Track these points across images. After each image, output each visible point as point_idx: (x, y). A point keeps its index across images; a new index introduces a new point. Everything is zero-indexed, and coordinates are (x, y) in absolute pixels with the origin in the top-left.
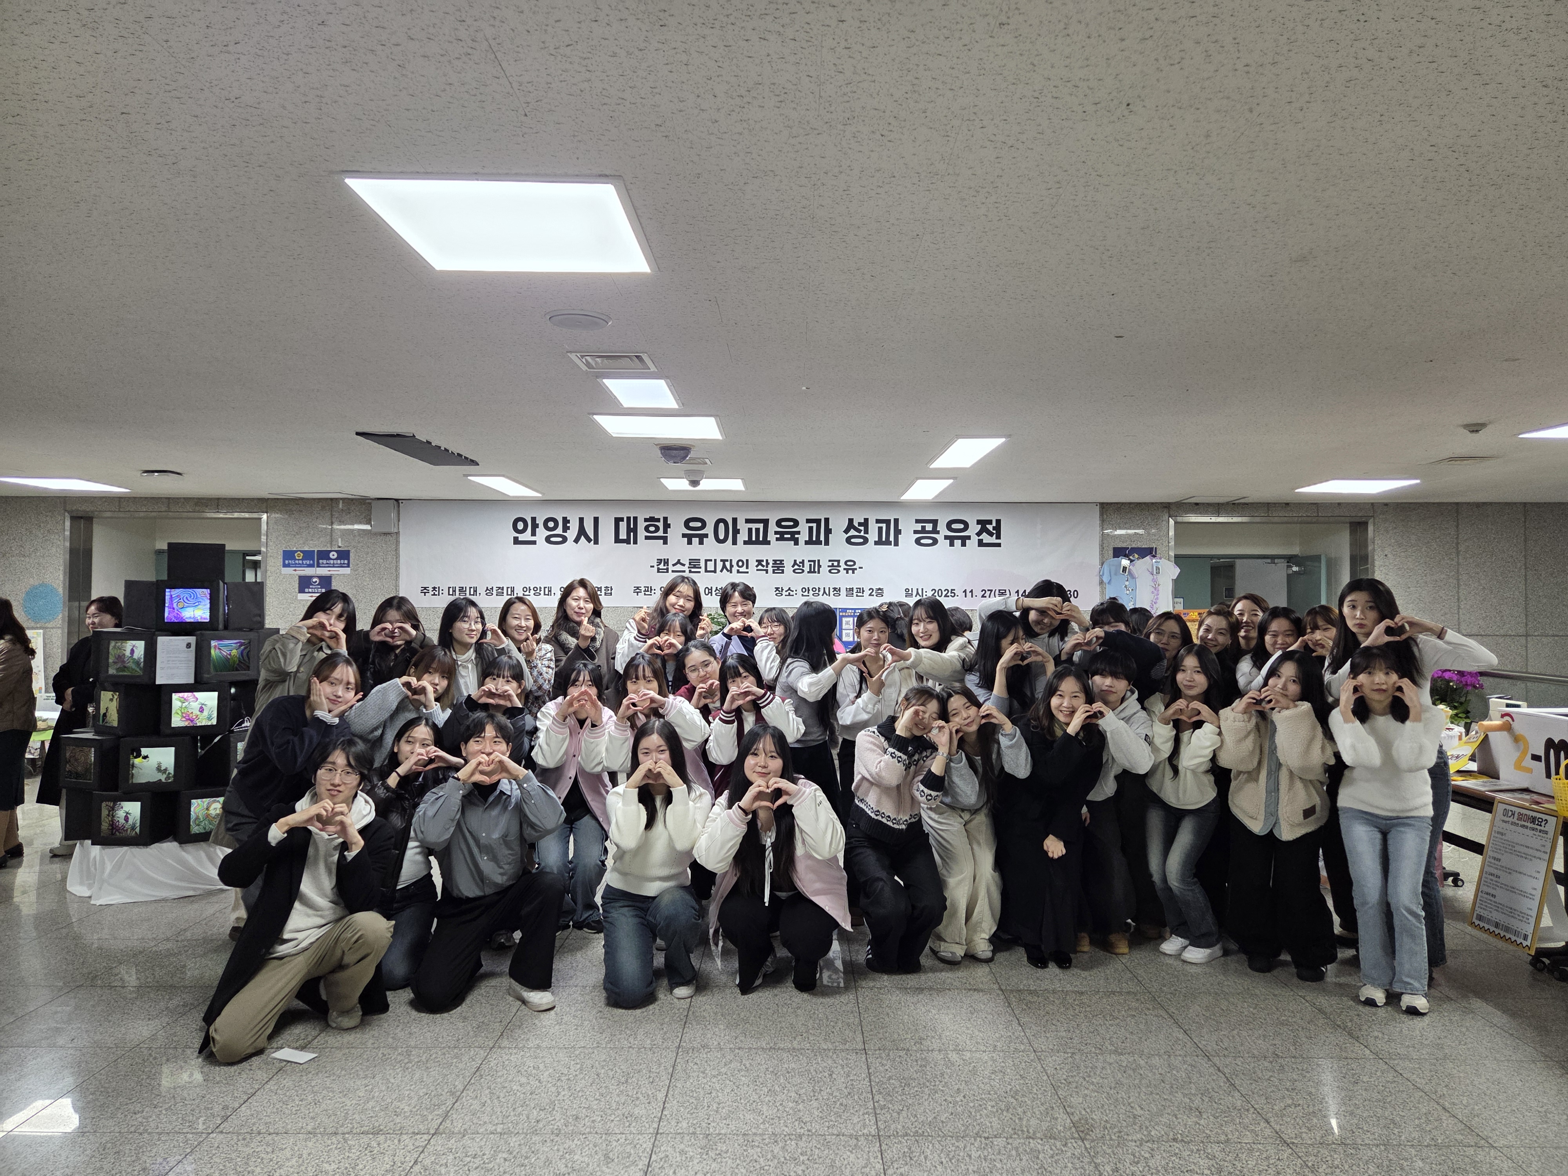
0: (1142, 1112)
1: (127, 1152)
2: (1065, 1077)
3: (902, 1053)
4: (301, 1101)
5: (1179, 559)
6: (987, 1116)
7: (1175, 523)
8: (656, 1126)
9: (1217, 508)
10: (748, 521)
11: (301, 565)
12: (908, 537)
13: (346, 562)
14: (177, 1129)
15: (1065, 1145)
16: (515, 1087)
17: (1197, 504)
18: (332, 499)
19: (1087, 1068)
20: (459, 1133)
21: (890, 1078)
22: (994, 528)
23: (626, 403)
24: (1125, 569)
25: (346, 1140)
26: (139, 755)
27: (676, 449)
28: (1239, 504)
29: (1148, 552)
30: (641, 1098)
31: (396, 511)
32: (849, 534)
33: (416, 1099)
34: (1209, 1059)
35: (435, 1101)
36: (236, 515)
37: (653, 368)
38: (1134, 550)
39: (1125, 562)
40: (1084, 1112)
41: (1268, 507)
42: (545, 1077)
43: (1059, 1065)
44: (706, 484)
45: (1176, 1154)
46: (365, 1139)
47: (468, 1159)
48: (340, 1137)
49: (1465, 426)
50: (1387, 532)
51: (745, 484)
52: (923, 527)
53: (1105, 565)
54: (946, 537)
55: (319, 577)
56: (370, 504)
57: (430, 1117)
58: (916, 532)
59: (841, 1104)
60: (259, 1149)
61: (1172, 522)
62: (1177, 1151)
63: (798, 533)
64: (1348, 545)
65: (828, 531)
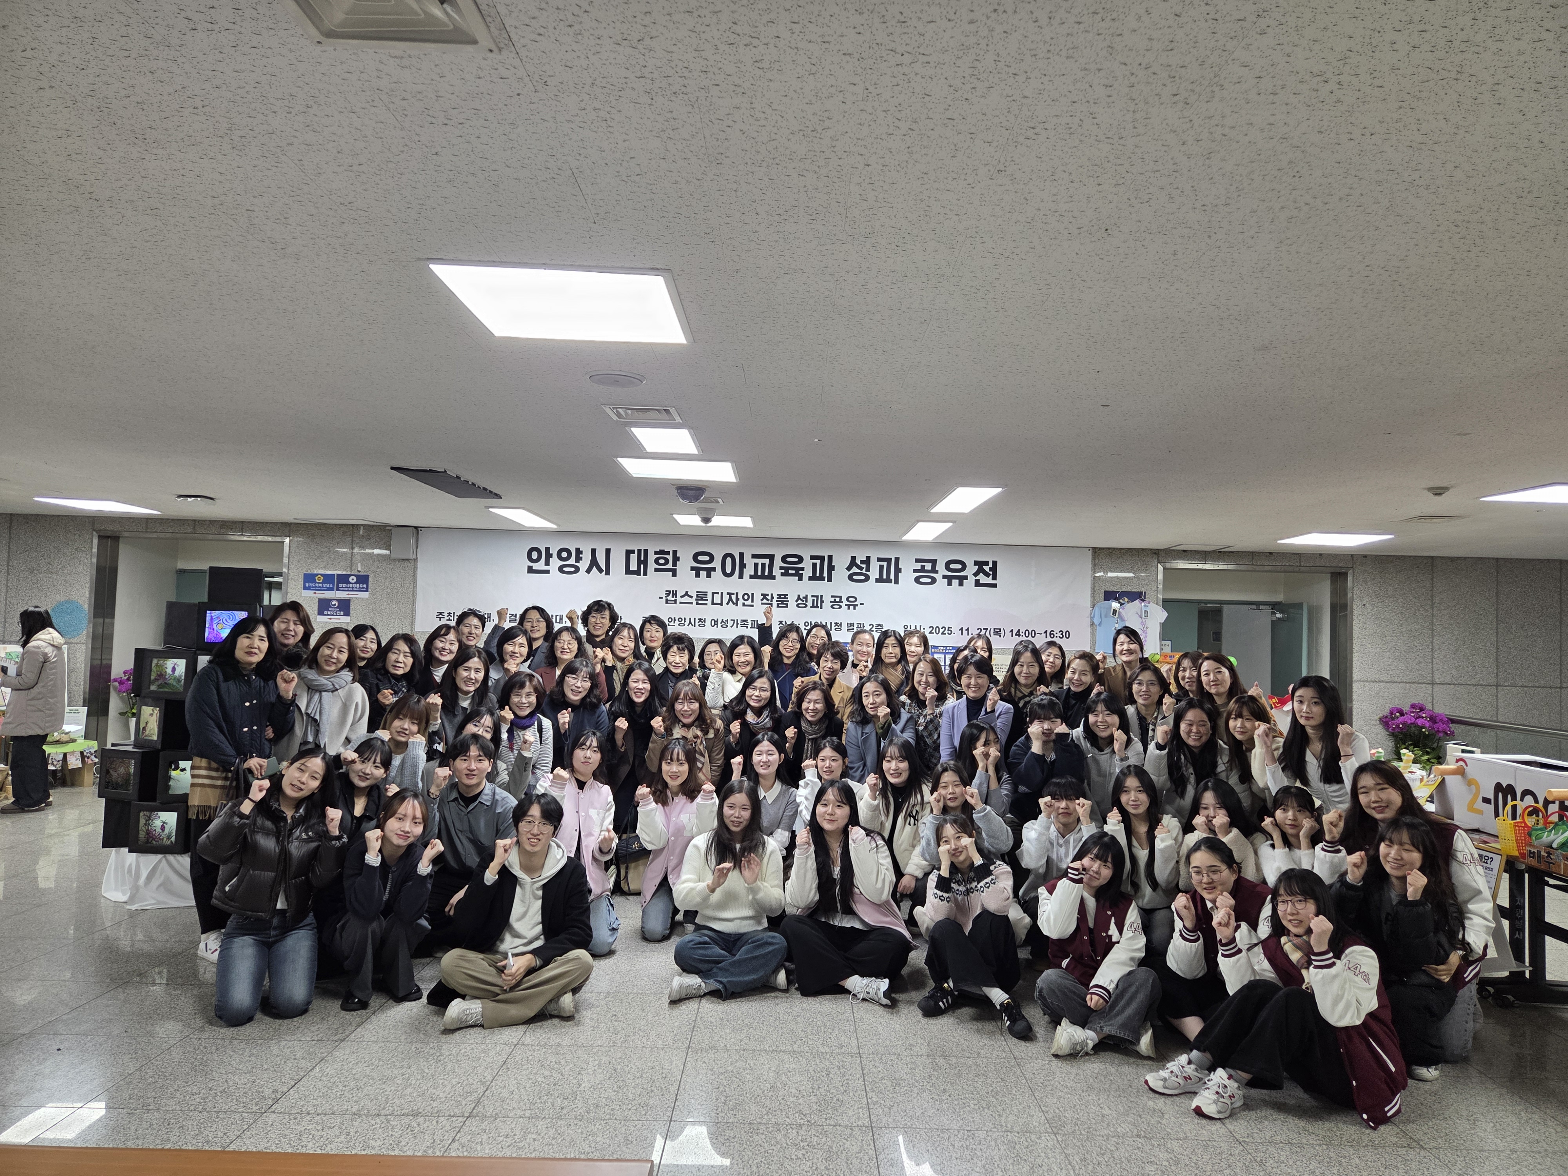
0: (1110, 1112)
1: (190, 1127)
2: (1041, 1080)
3: (893, 1057)
4: (345, 1086)
5: (1167, 604)
6: (969, 1112)
7: (1164, 569)
8: (669, 1114)
9: (1204, 555)
10: (754, 556)
11: (321, 589)
12: (907, 575)
13: (365, 586)
14: (233, 1109)
15: (1040, 1138)
16: (539, 1079)
17: (1185, 551)
18: (353, 525)
19: (1062, 1073)
20: (491, 1116)
21: (883, 1078)
22: (990, 569)
23: (650, 448)
24: (1115, 612)
25: (388, 1121)
26: (177, 768)
27: (691, 489)
28: (1224, 552)
29: (1138, 596)
30: (656, 1091)
31: (415, 540)
32: (851, 572)
33: (450, 1086)
35: (467, 1089)
36: (260, 538)
37: (678, 420)
38: (1124, 594)
39: (1115, 605)
40: (1057, 1111)
41: (1252, 555)
42: (566, 1071)
43: (1037, 1070)
44: (718, 521)
45: (1139, 1148)
46: (406, 1120)
47: (501, 1139)
48: (383, 1118)
49: (1430, 489)
50: (1366, 583)
51: (754, 522)
52: (923, 567)
53: (1096, 608)
54: (944, 577)
55: (338, 600)
56: (390, 530)
57: (464, 1103)
58: (915, 571)
59: (838, 1100)
60: (310, 1127)
61: (1160, 567)
62: (1140, 1145)
63: (803, 569)
64: (1329, 595)
65: (831, 568)
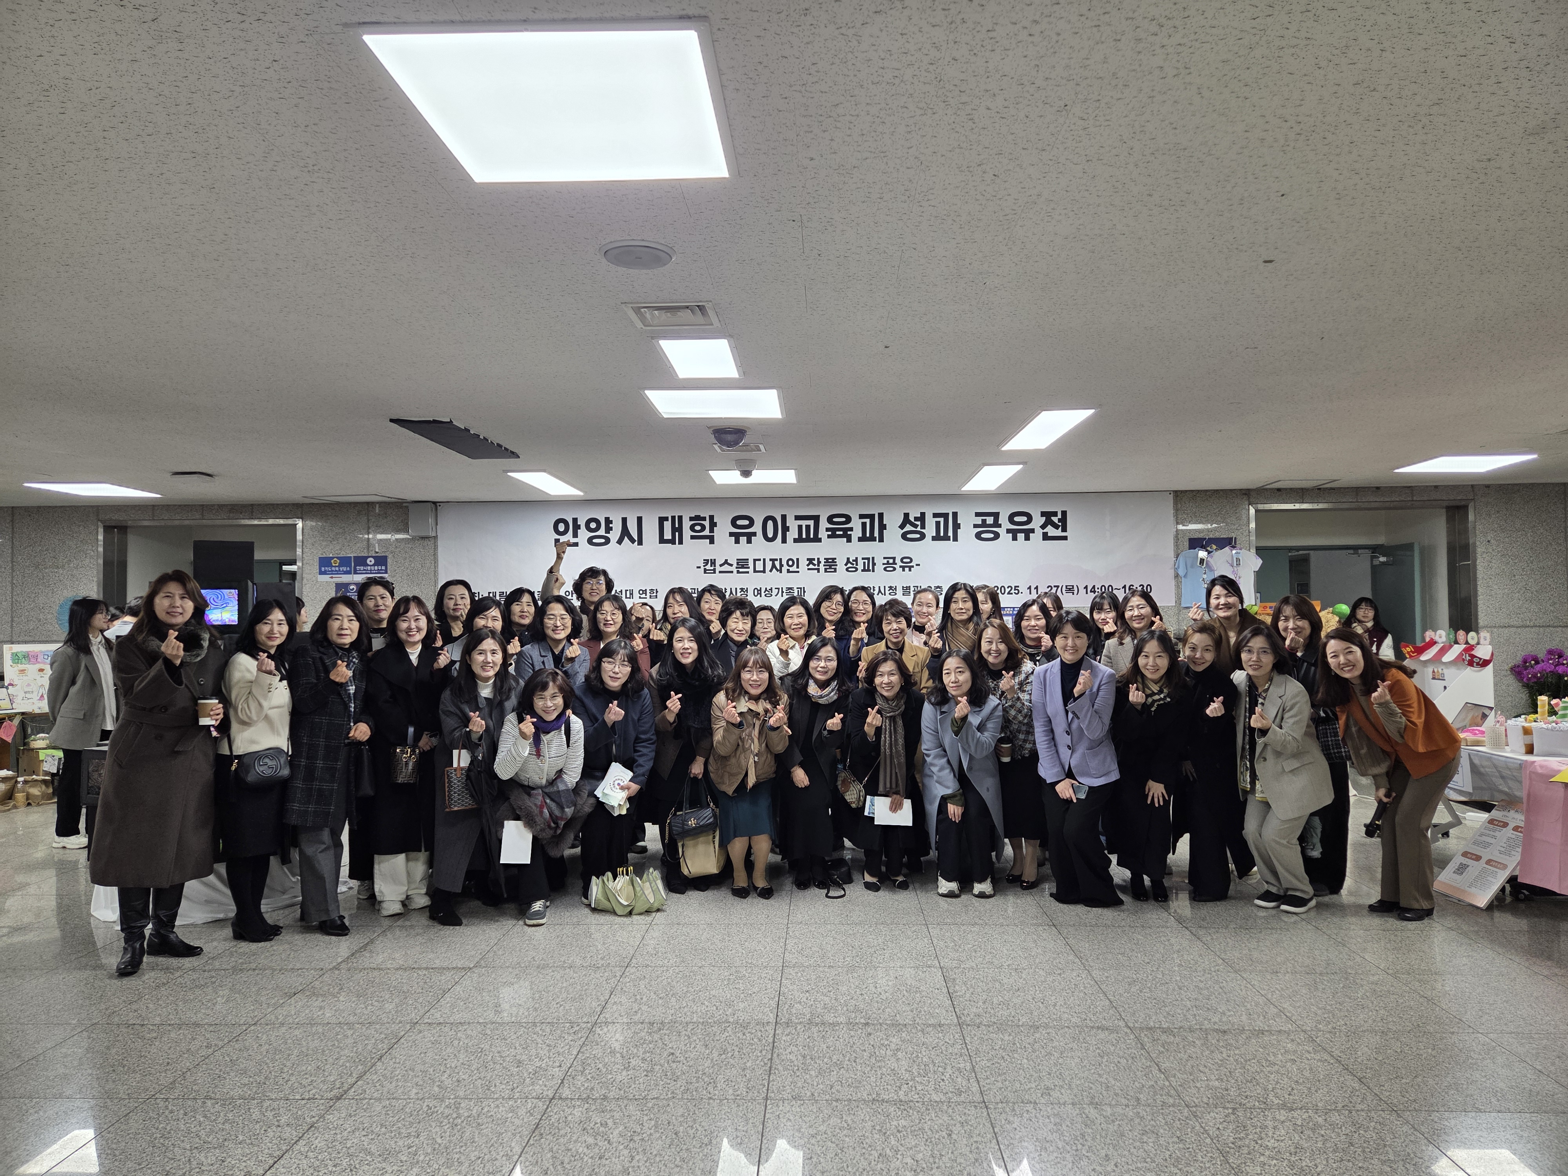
2: (1231, 1139)
3: (1030, 1107)
5: (1260, 551)
7: (1257, 511)
9: (1301, 493)
10: (797, 518)
11: (338, 572)
12: (967, 531)
13: (383, 568)
17: (1279, 490)
18: (368, 503)
19: (1255, 1127)
22: (1059, 520)
23: (683, 373)
24: (1202, 561)
27: (730, 432)
28: (1325, 489)
29: (1227, 542)
31: (434, 516)
32: (905, 530)
34: (1399, 1116)
36: (271, 521)
37: (717, 325)
38: (1211, 541)
39: (1202, 554)
41: (1357, 491)
42: (614, 1136)
43: (1221, 1123)
44: (758, 476)
50: (1491, 516)
51: (798, 476)
52: (984, 521)
53: (1181, 558)
54: (1008, 531)
56: (407, 507)
58: (975, 526)
61: (1252, 510)
63: (851, 529)
65: (883, 527)
